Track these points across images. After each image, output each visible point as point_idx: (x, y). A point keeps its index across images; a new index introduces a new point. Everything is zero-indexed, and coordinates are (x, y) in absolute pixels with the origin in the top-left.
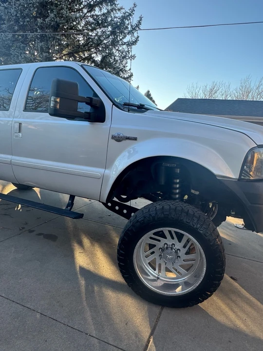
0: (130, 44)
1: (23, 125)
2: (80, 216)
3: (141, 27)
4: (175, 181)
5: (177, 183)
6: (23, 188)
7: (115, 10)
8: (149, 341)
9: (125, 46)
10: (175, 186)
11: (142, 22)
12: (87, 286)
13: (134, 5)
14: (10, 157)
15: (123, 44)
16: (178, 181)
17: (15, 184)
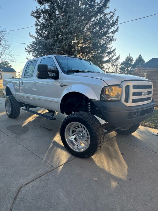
0: (113, 32)
1: (36, 82)
2: (55, 119)
3: (118, 22)
4: (88, 103)
5: (89, 104)
6: (50, 111)
7: (107, 14)
8: (62, 165)
9: (110, 34)
10: (88, 106)
11: (119, 19)
12: (52, 147)
13: (115, 10)
14: (33, 95)
15: (109, 33)
16: (89, 103)
17: (48, 110)
